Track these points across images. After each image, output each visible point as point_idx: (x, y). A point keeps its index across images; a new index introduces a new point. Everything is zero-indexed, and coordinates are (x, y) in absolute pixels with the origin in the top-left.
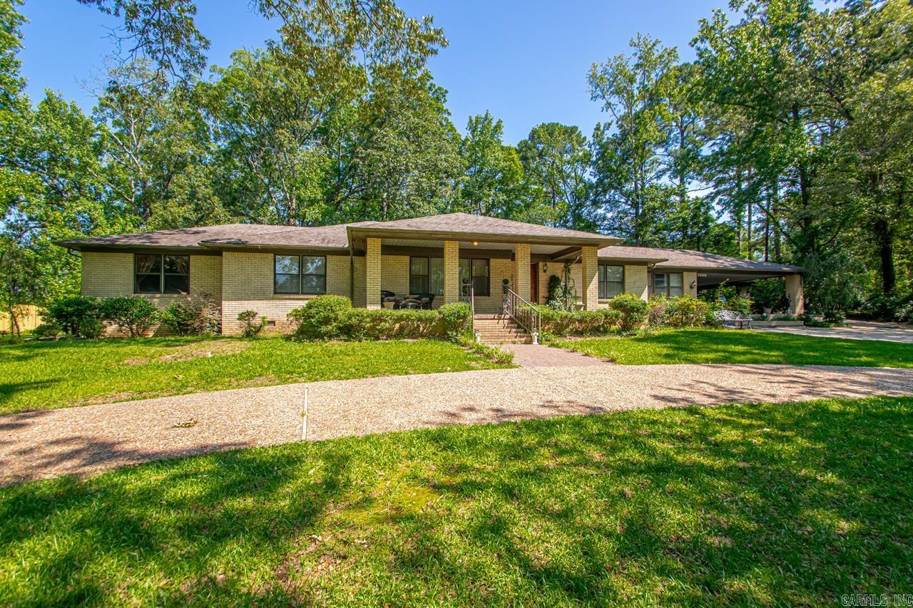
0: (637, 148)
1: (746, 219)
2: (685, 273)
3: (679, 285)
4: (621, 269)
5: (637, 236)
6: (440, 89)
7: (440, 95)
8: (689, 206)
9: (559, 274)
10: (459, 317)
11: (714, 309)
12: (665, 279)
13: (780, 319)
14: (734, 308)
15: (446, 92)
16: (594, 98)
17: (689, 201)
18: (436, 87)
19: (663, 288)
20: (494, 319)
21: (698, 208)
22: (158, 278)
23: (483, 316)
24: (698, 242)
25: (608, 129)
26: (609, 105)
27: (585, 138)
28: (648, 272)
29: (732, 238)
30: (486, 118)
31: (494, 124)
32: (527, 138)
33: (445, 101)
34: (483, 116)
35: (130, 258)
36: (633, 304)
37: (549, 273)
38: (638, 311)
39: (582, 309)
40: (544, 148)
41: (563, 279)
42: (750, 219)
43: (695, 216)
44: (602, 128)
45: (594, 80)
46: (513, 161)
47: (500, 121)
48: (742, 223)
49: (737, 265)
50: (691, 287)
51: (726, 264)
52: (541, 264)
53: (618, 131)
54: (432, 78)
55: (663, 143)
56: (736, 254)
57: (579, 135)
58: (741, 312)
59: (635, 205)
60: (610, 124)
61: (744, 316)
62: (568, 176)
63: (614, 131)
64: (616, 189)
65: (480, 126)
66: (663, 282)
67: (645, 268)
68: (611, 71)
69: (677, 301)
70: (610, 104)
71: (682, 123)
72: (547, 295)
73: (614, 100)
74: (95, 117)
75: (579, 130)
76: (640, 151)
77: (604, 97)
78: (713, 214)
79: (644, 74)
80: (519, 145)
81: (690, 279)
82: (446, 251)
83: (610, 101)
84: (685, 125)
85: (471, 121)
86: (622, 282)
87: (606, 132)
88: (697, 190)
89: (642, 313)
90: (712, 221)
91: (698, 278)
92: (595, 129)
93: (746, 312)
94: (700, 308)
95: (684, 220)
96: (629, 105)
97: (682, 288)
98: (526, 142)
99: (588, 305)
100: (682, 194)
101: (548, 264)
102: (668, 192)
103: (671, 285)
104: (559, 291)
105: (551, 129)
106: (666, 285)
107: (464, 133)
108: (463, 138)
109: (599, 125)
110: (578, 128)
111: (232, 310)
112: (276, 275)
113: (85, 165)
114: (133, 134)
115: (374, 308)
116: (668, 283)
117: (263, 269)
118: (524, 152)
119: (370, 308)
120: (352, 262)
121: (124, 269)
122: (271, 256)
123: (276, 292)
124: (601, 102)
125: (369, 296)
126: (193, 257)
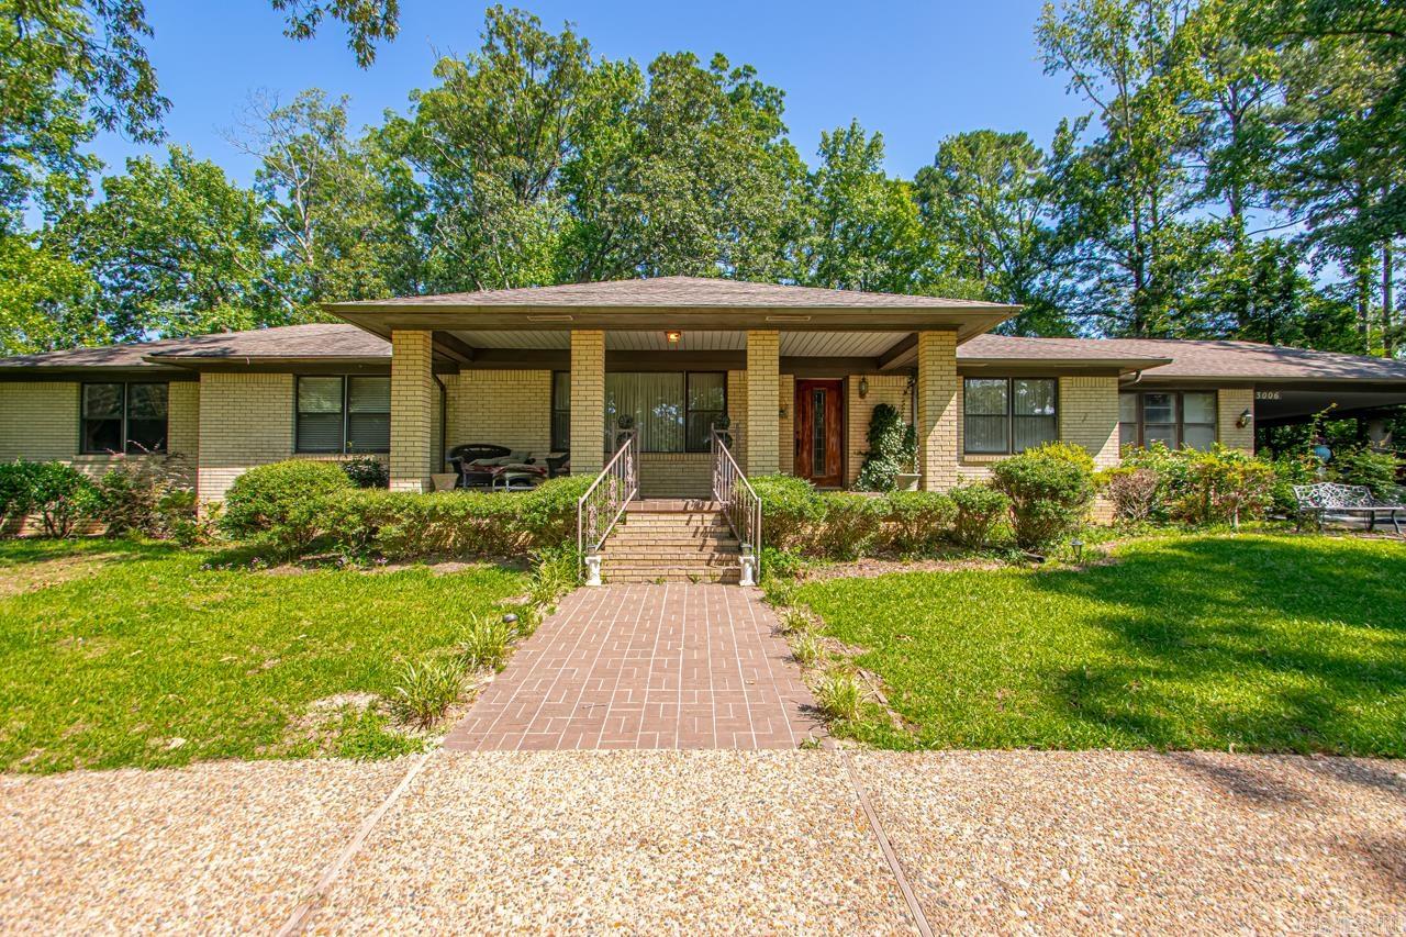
0: (1138, 154)
1: (1380, 279)
2: (1222, 393)
3: (1210, 419)
4: (1050, 385)
5: (1139, 324)
6: (771, 90)
7: (772, 100)
8: (1250, 257)
9: (896, 400)
10: (554, 514)
11: (1295, 476)
12: (1172, 405)
14: (1348, 476)
15: (782, 94)
16: (1050, 69)
17: (1249, 248)
18: (765, 88)
19: (1166, 427)
20: (685, 511)
21: (1271, 260)
22: (118, 425)
23: (659, 504)
24: (1271, 329)
25: (1083, 129)
26: (1080, 79)
27: (1040, 151)
28: (1121, 391)
29: (1348, 319)
30: (852, 134)
31: (867, 142)
32: (932, 165)
33: (782, 110)
34: (848, 129)
35: (71, 390)
36: (1043, 475)
37: (873, 399)
38: (1054, 493)
39: (914, 487)
40: (961, 177)
41: (907, 413)
42: (1387, 276)
43: (1263, 276)
44: (1070, 129)
45: (1051, 37)
46: (902, 203)
47: (878, 135)
48: (1370, 287)
49: (1360, 371)
50: (1239, 424)
51: (1332, 369)
52: (853, 381)
53: (1104, 132)
54: (755, 72)
55: (1195, 142)
56: (1359, 349)
57: (1028, 149)
58: (1372, 488)
59: (1136, 265)
60: (1086, 120)
61: (1378, 498)
62: (1006, 223)
63: (1097, 132)
64: (1096, 236)
65: (842, 147)
66: (1167, 412)
67: (1112, 383)
68: (1083, 15)
69: (1195, 458)
70: (1081, 77)
71: (1235, 102)
72: (866, 447)
73: (1092, 69)
74: (259, 185)
75: (1029, 138)
76: (1145, 160)
77: (1070, 66)
78: (1302, 269)
79: (1150, 11)
80: (916, 177)
81: (1236, 405)
82: (575, 356)
83: (1080, 71)
84: (1241, 105)
85: (825, 139)
86: (1054, 417)
87: (1080, 134)
88: (1269, 224)
89: (1065, 501)
90: (1302, 285)
91: (1258, 403)
92: (1058, 132)
93: (1384, 487)
94: (1253, 478)
95: (1239, 287)
96: (1122, 77)
97: (1214, 426)
98: (929, 170)
99: (930, 476)
100: (1233, 233)
101: (870, 379)
102: (1206, 235)
103: (1187, 420)
104: (893, 440)
105: (971, 144)
106: (1173, 420)
107: (814, 163)
108: (813, 171)
109: (1064, 122)
110: (1025, 135)
111: (216, 486)
112: (299, 417)
113: (230, 255)
114: (300, 204)
115: (406, 487)
116: (1180, 415)
117: (273, 405)
118: (924, 187)
119: (397, 486)
120: (443, 388)
121: (61, 411)
122: (288, 379)
123: (299, 450)
124: (1065, 76)
125: (395, 461)
126: (174, 386)
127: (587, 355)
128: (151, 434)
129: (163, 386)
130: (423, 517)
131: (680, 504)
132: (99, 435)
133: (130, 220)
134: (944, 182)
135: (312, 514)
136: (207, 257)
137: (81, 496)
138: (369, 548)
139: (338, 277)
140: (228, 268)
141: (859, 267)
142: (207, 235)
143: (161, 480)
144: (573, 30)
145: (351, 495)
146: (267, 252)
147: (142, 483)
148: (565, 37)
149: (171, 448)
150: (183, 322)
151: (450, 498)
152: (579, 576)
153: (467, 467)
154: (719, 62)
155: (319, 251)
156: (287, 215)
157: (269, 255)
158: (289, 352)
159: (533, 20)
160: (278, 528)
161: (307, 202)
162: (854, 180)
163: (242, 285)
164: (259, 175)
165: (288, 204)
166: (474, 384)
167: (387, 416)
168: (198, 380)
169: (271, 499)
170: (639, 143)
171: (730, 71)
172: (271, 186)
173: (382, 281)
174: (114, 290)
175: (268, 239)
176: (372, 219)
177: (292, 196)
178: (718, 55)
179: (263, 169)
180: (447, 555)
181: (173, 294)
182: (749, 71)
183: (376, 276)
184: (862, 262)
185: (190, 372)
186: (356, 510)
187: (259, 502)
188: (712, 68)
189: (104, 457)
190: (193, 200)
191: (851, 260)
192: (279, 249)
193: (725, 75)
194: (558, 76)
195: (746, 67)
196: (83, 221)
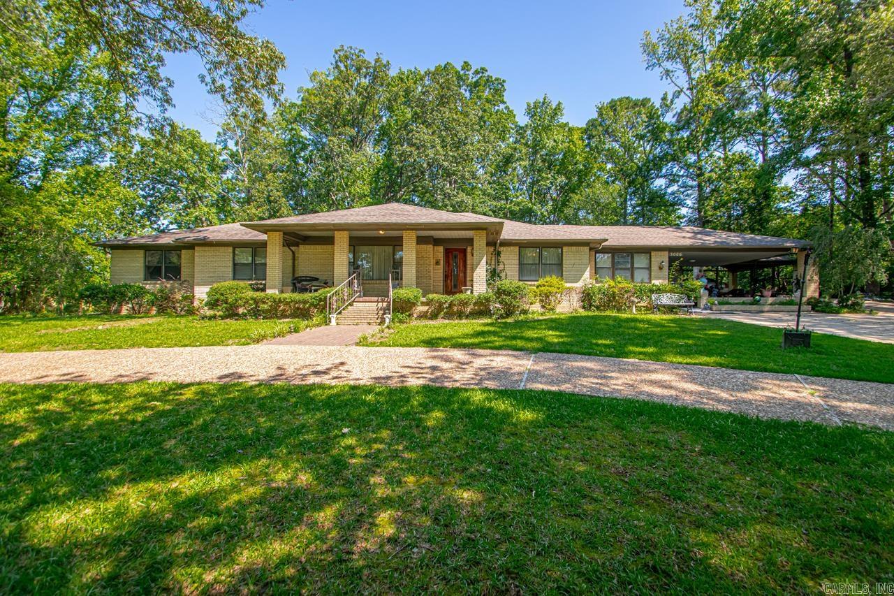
2: (653, 253)
3: (647, 265)
6: (497, 79)
7: (498, 85)
12: (629, 259)
13: (782, 304)
15: (504, 81)
16: (651, 67)
18: (493, 79)
19: (626, 269)
20: (377, 302)
22: (160, 268)
23: (368, 299)
25: (678, 97)
26: (667, 73)
30: (544, 103)
31: (553, 107)
32: (596, 117)
33: (504, 90)
34: (542, 100)
35: (141, 253)
44: (670, 97)
47: (560, 103)
50: (661, 268)
54: (487, 70)
65: (538, 110)
66: (626, 262)
67: (587, 249)
70: (667, 71)
73: (671, 66)
74: (219, 139)
75: (652, 101)
77: (659, 64)
80: (586, 125)
81: (659, 259)
82: (336, 241)
83: (666, 68)
85: (529, 106)
86: (560, 265)
87: (676, 100)
91: (670, 258)
92: (663, 99)
97: (649, 268)
98: (593, 121)
99: (475, 288)
103: (636, 266)
105: (613, 106)
106: (629, 266)
107: (523, 120)
108: (522, 125)
109: (666, 94)
110: (650, 99)
111: (202, 293)
112: (235, 265)
113: (204, 179)
114: (240, 151)
115: (272, 292)
116: (632, 264)
117: (224, 261)
118: (589, 131)
119: (269, 291)
120: (293, 253)
121: (137, 263)
122: (230, 249)
123: (234, 279)
124: (658, 70)
125: (269, 281)
126: (183, 252)
127: (342, 240)
128: (174, 272)
129: (178, 252)
130: (277, 302)
131: (376, 299)
132: (152, 273)
133: (152, 160)
134: (600, 129)
135: (237, 301)
136: (193, 181)
137: (148, 297)
138: (256, 313)
139: (259, 192)
140: (203, 186)
141: (548, 179)
142: (193, 170)
143: (179, 291)
144: (381, 56)
145: (251, 294)
146: (223, 175)
147: (172, 291)
148: (377, 60)
149: (183, 279)
150: (180, 215)
151: (288, 295)
152: (327, 322)
153: (298, 285)
154: (466, 66)
155: (249, 176)
156: (232, 155)
157: (225, 177)
158: (230, 238)
159: (360, 51)
160: (225, 305)
161: (244, 150)
162: (547, 129)
163: (211, 195)
164: (219, 134)
165: (234, 149)
166: (304, 251)
167: (265, 264)
168: (194, 249)
169: (222, 295)
170: (416, 117)
171: (472, 71)
172: (225, 140)
173: (281, 194)
174: (144, 197)
175: (224, 169)
176: (277, 159)
177: (237, 144)
178: (465, 62)
179: (221, 131)
180: (286, 317)
181: (176, 200)
182: (483, 70)
183: (278, 191)
184: (549, 176)
185: (191, 246)
186: (252, 299)
187: (218, 296)
188: (462, 69)
189: (154, 282)
190: (185, 151)
191: (544, 175)
192: (230, 174)
193: (470, 73)
194: (373, 82)
195: (481, 68)
196: (129, 162)
